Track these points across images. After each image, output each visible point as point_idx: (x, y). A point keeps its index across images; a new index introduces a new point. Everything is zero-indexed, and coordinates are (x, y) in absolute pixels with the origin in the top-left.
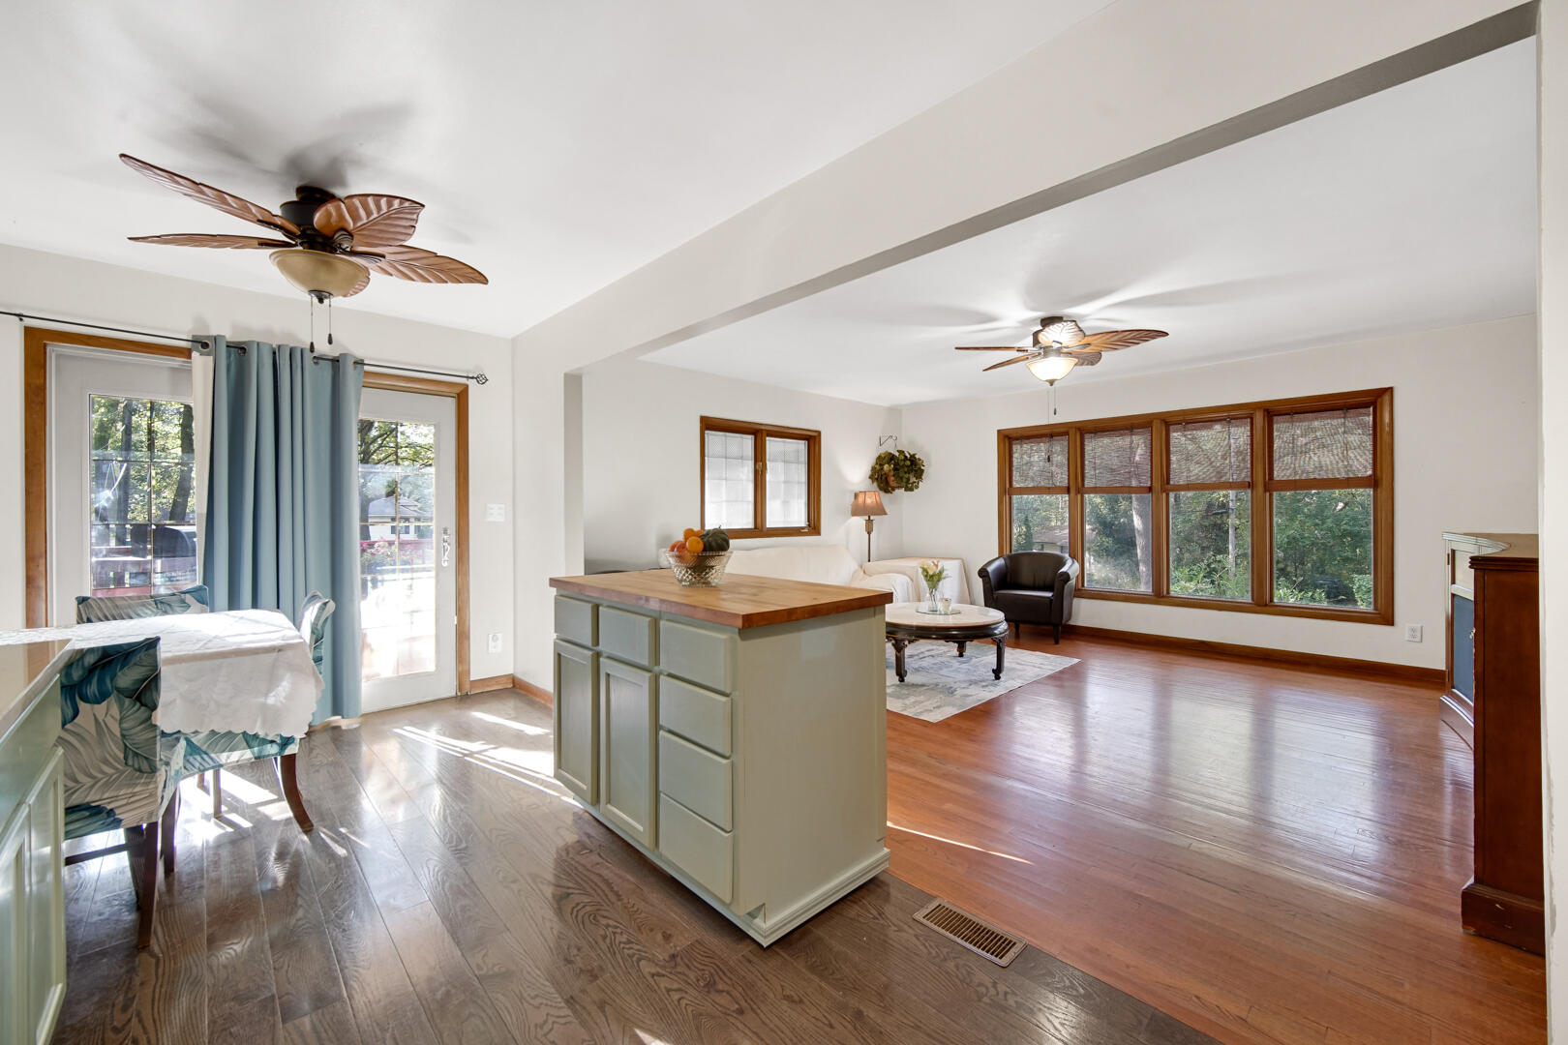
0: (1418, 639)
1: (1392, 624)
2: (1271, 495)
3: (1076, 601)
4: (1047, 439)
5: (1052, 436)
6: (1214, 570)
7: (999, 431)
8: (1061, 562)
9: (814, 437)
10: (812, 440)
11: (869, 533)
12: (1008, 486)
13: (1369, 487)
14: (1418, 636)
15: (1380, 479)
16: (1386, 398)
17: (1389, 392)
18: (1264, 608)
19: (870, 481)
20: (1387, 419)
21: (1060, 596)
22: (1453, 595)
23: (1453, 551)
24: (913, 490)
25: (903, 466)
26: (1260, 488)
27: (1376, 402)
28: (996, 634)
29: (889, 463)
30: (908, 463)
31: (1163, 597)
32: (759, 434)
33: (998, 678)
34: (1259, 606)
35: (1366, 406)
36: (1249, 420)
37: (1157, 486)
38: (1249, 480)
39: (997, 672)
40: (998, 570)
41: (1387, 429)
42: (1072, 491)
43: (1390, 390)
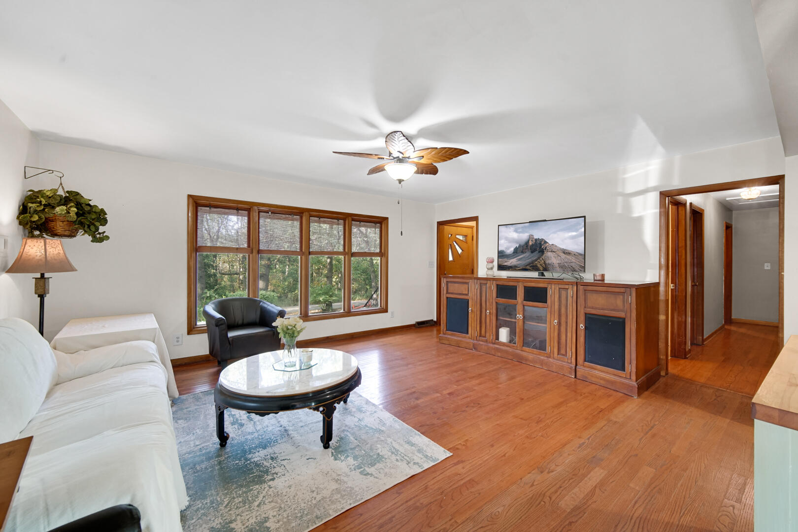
1: (387, 312)
11: (41, 297)
13: (380, 257)
14: (393, 315)
16: (386, 221)
27: (382, 222)
31: (308, 316)
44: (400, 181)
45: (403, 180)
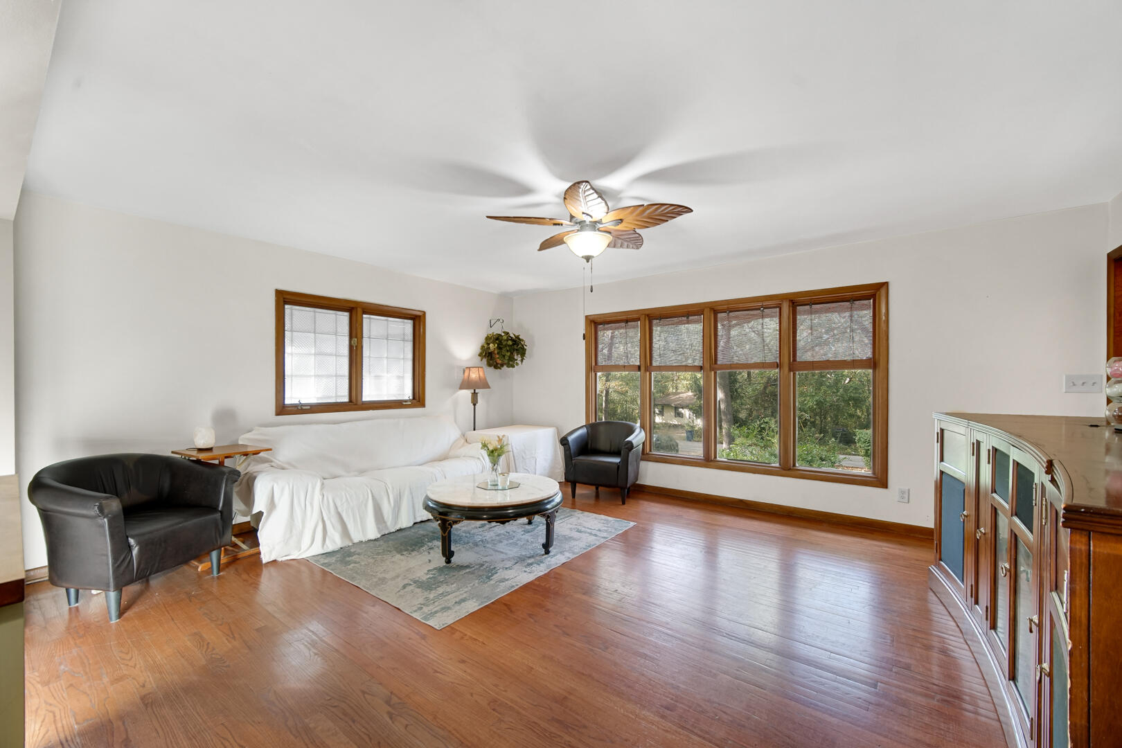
0: (906, 500)
1: (886, 487)
2: (794, 374)
3: (643, 464)
4: (623, 324)
5: (627, 321)
6: (764, 428)
7: (586, 317)
8: (631, 431)
9: (419, 316)
10: (418, 320)
11: (475, 405)
12: (594, 364)
13: (870, 368)
14: (905, 496)
15: (878, 362)
16: (883, 291)
17: (885, 286)
18: (788, 472)
19: (480, 358)
20: (883, 310)
21: (625, 462)
22: (942, 472)
23: (942, 430)
24: (514, 367)
25: (506, 345)
26: (786, 368)
27: (875, 295)
28: (548, 509)
29: (493, 343)
30: (510, 343)
31: (712, 461)
32: (355, 311)
33: (547, 552)
34: (784, 470)
35: (867, 298)
36: (778, 309)
37: (707, 366)
38: (778, 361)
39: (547, 547)
40: (581, 438)
41: (884, 318)
42: (643, 369)
43: (885, 285)
44: (588, 258)
45: (593, 257)
